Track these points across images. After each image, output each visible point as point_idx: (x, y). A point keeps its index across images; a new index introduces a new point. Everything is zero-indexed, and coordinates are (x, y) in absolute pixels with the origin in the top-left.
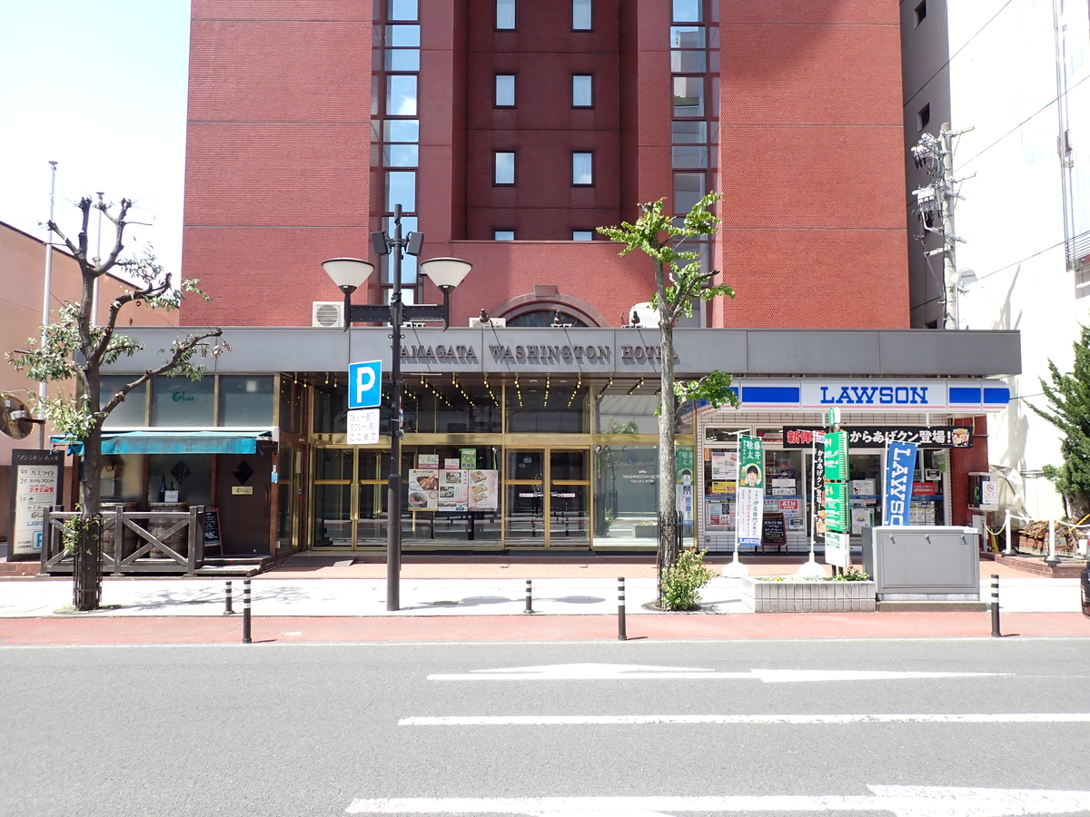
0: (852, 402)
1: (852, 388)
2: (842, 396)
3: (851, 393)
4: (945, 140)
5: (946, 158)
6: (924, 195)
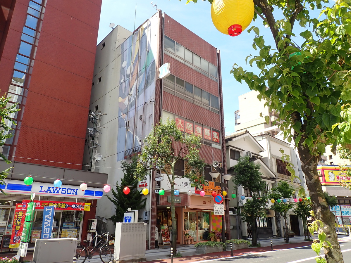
4: (99, 115)
5: (98, 121)
6: (91, 130)
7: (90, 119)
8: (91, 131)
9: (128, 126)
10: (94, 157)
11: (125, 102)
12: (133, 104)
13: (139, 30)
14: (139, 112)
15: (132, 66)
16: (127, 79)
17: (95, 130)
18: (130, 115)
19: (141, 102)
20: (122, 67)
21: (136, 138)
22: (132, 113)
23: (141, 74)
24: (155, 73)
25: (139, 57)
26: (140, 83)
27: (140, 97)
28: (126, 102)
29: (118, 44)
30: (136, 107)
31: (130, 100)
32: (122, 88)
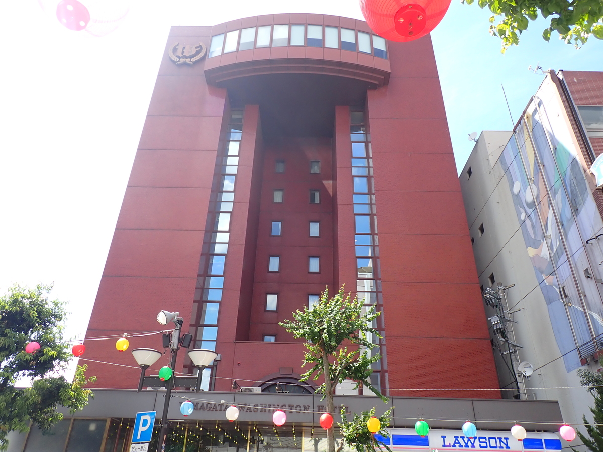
0: (462, 447)
1: (461, 437)
2: (455, 443)
3: (460, 440)
4: (500, 291)
5: (502, 300)
6: (495, 320)
7: (487, 302)
8: (496, 323)
9: (566, 296)
10: (517, 370)
11: (542, 253)
12: (560, 252)
13: (522, 121)
14: (579, 265)
15: (533, 186)
16: (531, 210)
17: (503, 319)
18: (563, 275)
19: (575, 242)
20: (513, 194)
21: (592, 317)
22: (564, 271)
23: (555, 194)
24: (586, 181)
25: (539, 165)
26: (560, 210)
27: (569, 236)
28: (545, 252)
29: (493, 160)
30: (569, 256)
31: (551, 247)
32: (527, 231)
